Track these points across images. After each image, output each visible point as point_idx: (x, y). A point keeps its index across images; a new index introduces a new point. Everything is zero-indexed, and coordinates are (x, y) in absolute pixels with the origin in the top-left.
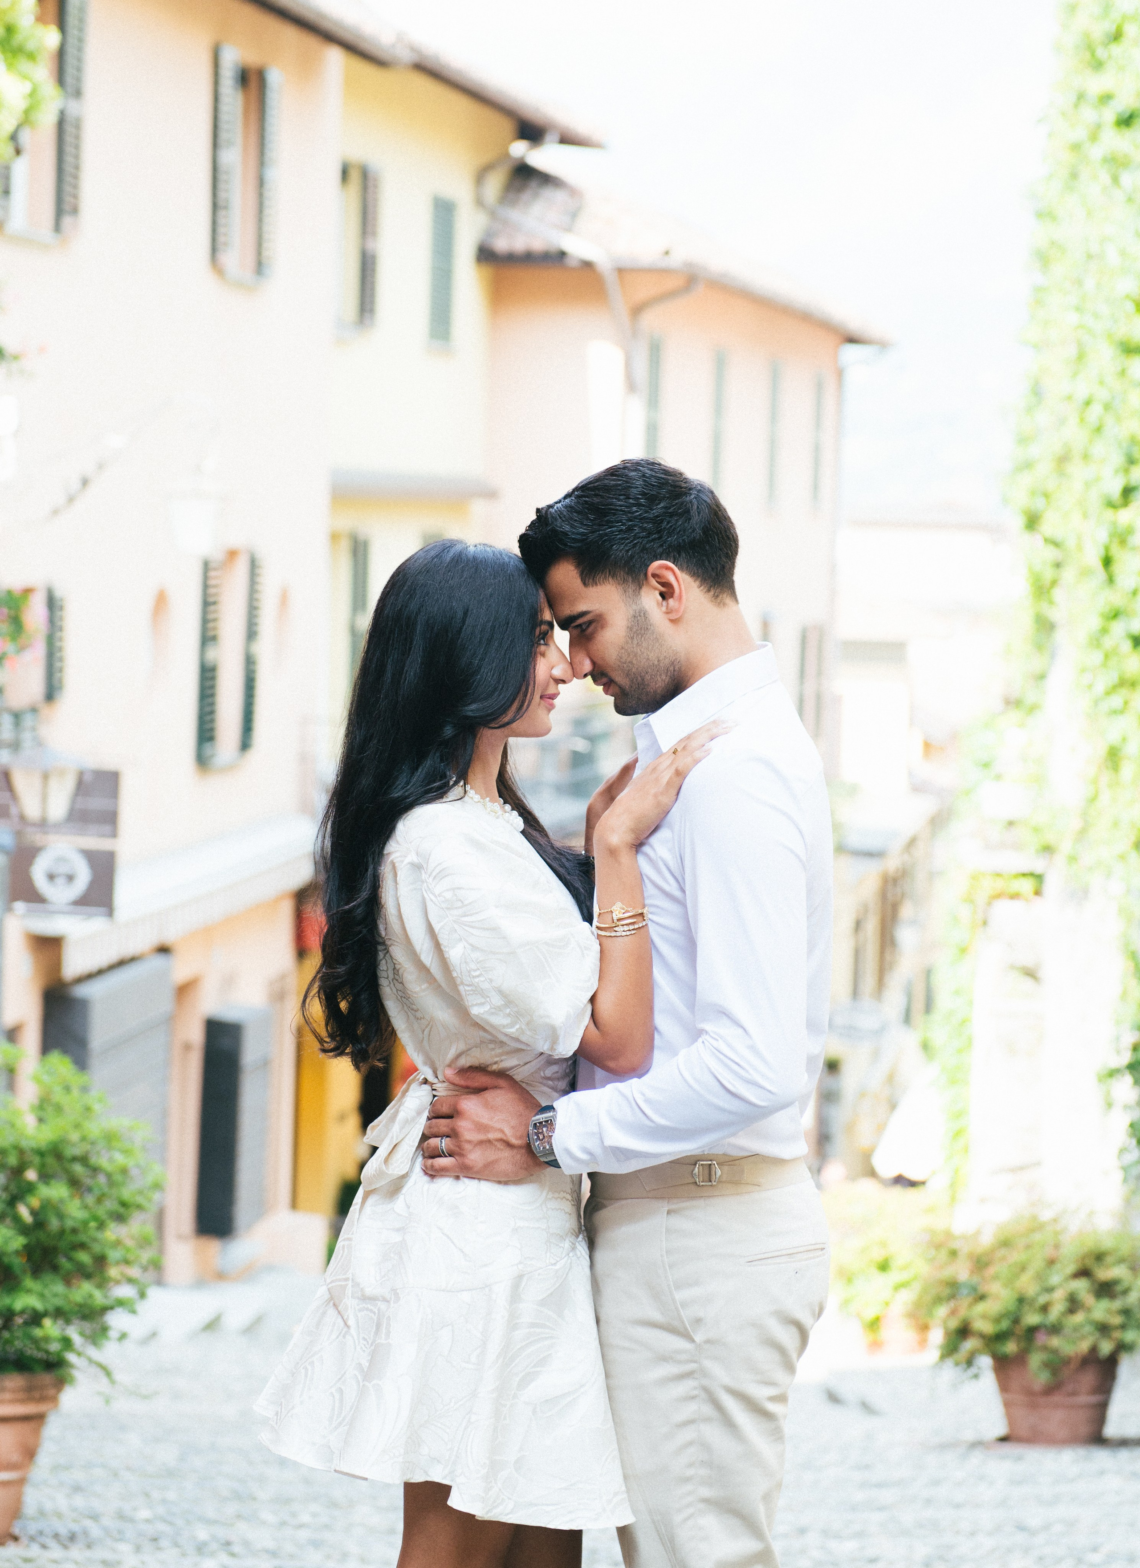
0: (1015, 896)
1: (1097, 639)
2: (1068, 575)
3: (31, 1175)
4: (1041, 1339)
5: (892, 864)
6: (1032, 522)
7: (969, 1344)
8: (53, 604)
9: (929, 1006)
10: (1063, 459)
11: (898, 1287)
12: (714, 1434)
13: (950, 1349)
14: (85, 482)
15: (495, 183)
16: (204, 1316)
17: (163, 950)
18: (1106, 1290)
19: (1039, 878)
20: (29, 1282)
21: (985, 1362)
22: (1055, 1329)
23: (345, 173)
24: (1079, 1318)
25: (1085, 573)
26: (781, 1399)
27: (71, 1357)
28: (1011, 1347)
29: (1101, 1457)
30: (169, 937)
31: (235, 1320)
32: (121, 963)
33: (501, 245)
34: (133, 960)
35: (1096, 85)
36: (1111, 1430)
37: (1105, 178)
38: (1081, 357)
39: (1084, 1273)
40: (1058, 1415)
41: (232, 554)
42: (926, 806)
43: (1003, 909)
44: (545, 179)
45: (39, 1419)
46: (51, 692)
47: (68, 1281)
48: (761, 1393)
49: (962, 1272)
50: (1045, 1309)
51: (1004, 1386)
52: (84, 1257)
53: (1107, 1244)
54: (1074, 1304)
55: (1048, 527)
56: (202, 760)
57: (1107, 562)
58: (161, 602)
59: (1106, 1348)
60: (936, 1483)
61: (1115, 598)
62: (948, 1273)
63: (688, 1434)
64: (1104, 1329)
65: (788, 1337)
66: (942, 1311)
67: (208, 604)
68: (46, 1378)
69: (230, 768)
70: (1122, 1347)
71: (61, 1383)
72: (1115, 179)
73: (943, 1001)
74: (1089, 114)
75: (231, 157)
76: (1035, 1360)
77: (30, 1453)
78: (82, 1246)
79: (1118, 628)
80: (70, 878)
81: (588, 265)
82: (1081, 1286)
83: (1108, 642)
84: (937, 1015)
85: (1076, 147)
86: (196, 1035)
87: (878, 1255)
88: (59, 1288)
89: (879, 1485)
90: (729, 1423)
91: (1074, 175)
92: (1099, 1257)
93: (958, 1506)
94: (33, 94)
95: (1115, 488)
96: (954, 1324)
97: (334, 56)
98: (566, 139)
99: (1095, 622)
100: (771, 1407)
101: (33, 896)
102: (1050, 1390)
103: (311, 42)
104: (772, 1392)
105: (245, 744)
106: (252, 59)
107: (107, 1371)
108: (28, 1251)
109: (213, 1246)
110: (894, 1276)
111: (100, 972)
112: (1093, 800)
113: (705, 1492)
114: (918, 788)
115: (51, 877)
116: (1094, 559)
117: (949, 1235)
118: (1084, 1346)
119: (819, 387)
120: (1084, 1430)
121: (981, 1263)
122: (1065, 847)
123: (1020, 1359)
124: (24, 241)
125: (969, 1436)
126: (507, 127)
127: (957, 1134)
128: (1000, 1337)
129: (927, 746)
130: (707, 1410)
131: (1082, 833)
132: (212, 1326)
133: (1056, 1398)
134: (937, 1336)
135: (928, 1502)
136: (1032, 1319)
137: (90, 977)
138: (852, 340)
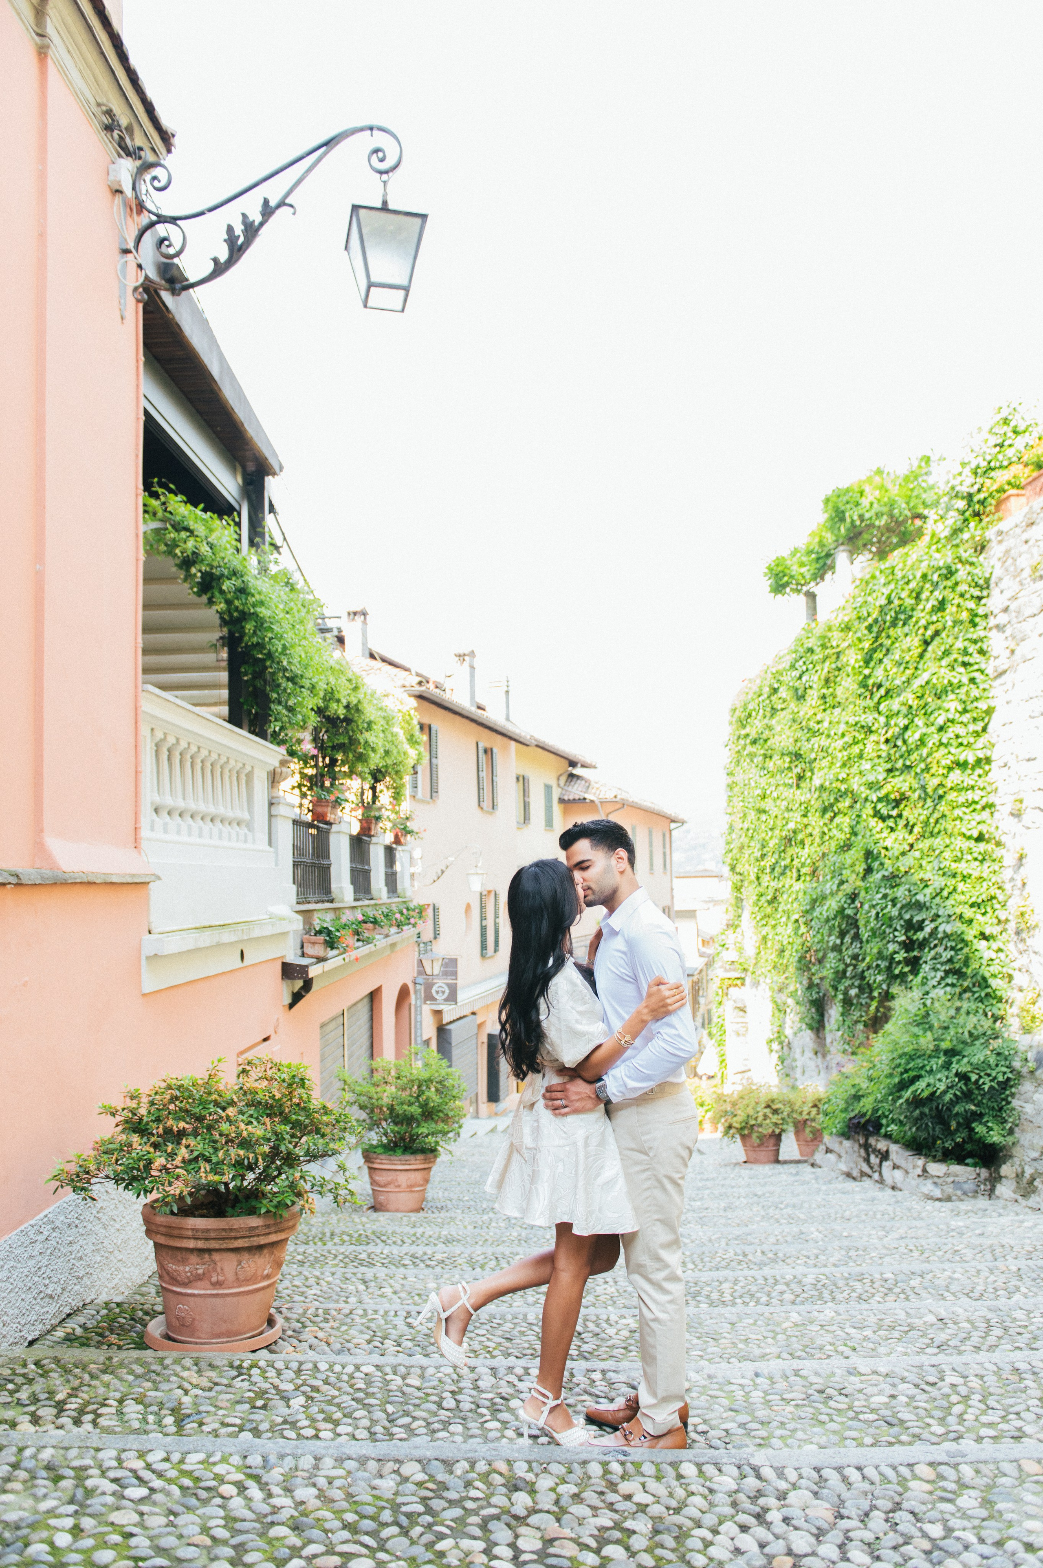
0: (736, 985)
1: (756, 904)
2: (746, 884)
3: (424, 1088)
4: (756, 1128)
5: (695, 978)
6: (733, 868)
7: (732, 1131)
8: (435, 909)
9: (710, 1022)
10: (742, 848)
11: (707, 1111)
12: (658, 1193)
13: (726, 1133)
14: (443, 872)
15: (563, 779)
16: (489, 1128)
17: (474, 1013)
18: (776, 1112)
19: (743, 979)
20: (423, 1124)
21: (738, 1136)
22: (760, 1125)
23: (518, 779)
24: (768, 1121)
25: (751, 882)
26: (682, 1178)
27: (439, 1148)
28: (746, 1132)
29: (779, 1167)
30: (475, 1010)
31: (500, 1128)
32: (461, 1018)
33: (566, 798)
34: (464, 1017)
35: (743, 732)
36: (780, 1158)
37: (748, 760)
38: (745, 815)
39: (768, 1106)
40: (763, 1153)
41: (489, 892)
42: (704, 960)
43: (732, 990)
44: (578, 777)
45: (430, 1168)
46: (436, 935)
47: (436, 1122)
48: (676, 1176)
49: (728, 1108)
50: (756, 1119)
51: (744, 1145)
52: (441, 1115)
53: (775, 1097)
54: (765, 1117)
55: (738, 870)
56: (483, 956)
57: (758, 878)
58: (468, 907)
59: (777, 1131)
60: (725, 1179)
61: (761, 890)
62: (723, 1108)
63: (648, 1193)
64: (776, 1124)
65: (685, 1154)
66: (723, 1120)
67: (482, 907)
68: (431, 1155)
69: (492, 957)
70: (783, 1130)
71: (436, 1157)
72: (752, 761)
73: (715, 1020)
74: (742, 742)
75: (483, 774)
76: (754, 1136)
77: (427, 1181)
78: (440, 1111)
79: (763, 899)
80: (443, 992)
81: (592, 801)
82: (768, 1111)
83: (760, 904)
84: (713, 1025)
85: (739, 752)
86: (485, 1040)
87: (699, 1100)
88: (433, 1125)
89: (707, 1180)
90: (664, 1189)
91: (738, 761)
92: (773, 1101)
93: (733, 1187)
94: (419, 754)
95: (759, 855)
96: (727, 1125)
97: (513, 743)
98: (583, 766)
99: (756, 898)
100: (680, 1182)
101: (434, 999)
102: (759, 1146)
103: (505, 739)
104: (680, 1175)
105: (496, 951)
106: (488, 746)
107: (450, 1152)
108: (423, 1114)
109: (494, 1105)
110: (705, 1108)
111: (454, 1021)
112: (759, 953)
113: (656, 1217)
114: (702, 955)
115: (437, 992)
116: (753, 877)
117: (723, 1095)
118: (770, 1131)
119: (664, 835)
120: (772, 1158)
121: (734, 1104)
122: (751, 969)
123: (749, 1136)
124: (422, 801)
125: (734, 1161)
126: (566, 763)
127: (722, 1062)
128: (742, 1129)
129: (703, 941)
130: (655, 1184)
131: (756, 964)
132: (493, 1130)
133: (762, 1148)
134: (721, 1128)
135: (723, 1185)
136: (752, 1122)
137: (451, 1022)
138: (673, 821)
